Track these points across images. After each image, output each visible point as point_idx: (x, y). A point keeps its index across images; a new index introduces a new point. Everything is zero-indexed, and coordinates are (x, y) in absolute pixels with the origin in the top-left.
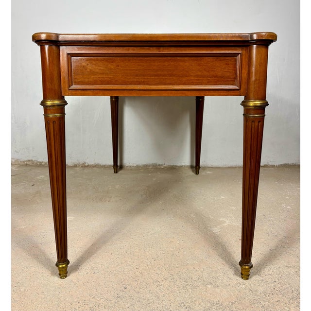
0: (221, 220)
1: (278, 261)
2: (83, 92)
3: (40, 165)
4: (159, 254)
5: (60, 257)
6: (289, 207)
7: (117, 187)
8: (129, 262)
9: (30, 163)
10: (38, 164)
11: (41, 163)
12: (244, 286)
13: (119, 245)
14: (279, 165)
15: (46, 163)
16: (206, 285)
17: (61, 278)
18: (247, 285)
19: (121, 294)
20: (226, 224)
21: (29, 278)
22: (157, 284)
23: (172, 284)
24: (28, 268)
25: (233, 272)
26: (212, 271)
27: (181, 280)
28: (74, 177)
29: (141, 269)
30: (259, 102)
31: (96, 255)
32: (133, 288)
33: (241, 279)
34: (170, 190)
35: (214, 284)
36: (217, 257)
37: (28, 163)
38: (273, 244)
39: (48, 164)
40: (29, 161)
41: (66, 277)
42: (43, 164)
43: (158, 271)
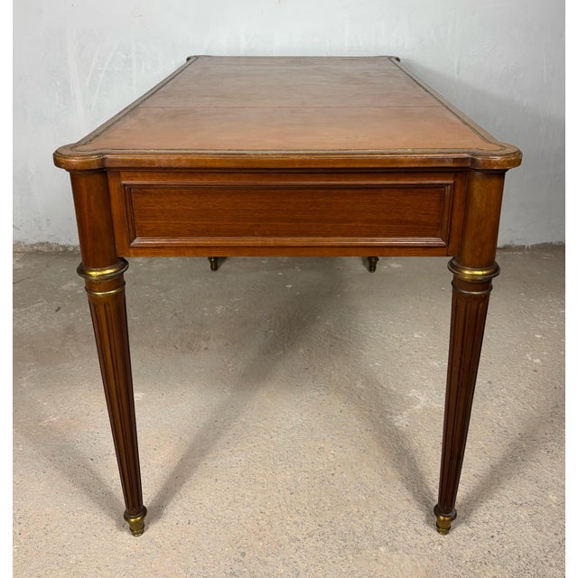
0: (410, 395)
1: (502, 491)
2: (156, 251)
3: (64, 252)
4: (299, 479)
5: (131, 505)
6: (538, 361)
7: (219, 309)
8: (248, 497)
9: (45, 249)
10: (61, 249)
11: (65, 248)
12: (439, 548)
13: (228, 459)
14: (532, 246)
15: (75, 248)
16: (377, 548)
17: (134, 535)
18: (445, 545)
19: (236, 567)
20: (419, 407)
21: (80, 535)
22: (295, 545)
23: (320, 544)
24: (76, 514)
25: (424, 518)
26: (388, 517)
27: (336, 537)
28: (135, 284)
29: (268, 513)
30: (480, 273)
31: (189, 483)
32: (257, 555)
33: (436, 533)
34: (319, 317)
35: (390, 544)
36: (399, 485)
37: (40, 248)
38: (497, 453)
39: (79, 249)
40: (42, 244)
41: (142, 533)
42: (71, 249)
43: (297, 518)
